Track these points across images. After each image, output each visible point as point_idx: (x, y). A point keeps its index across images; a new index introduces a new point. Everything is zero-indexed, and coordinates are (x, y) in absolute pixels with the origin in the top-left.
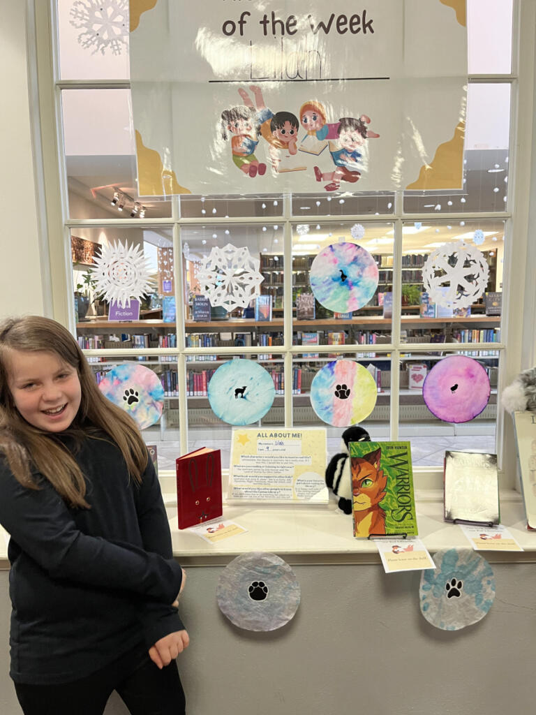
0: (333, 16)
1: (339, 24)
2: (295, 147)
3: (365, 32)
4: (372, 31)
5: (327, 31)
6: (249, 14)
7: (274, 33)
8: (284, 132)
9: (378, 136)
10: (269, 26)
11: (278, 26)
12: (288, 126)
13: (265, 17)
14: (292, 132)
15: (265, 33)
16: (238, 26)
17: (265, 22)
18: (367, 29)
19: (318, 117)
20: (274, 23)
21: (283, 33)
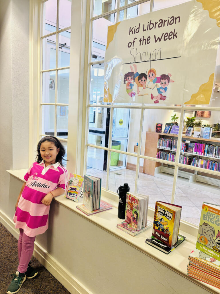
0: (163, 34)
1: (165, 37)
2: (145, 86)
3: (174, 38)
4: (176, 37)
5: (160, 40)
6: (136, 38)
7: (143, 44)
8: (142, 81)
9: (174, 82)
10: (142, 42)
11: (145, 41)
12: (143, 78)
13: (141, 38)
14: (145, 81)
15: (140, 45)
16: (132, 43)
17: (140, 41)
18: (175, 37)
19: (154, 75)
20: (143, 40)
21: (145, 44)
